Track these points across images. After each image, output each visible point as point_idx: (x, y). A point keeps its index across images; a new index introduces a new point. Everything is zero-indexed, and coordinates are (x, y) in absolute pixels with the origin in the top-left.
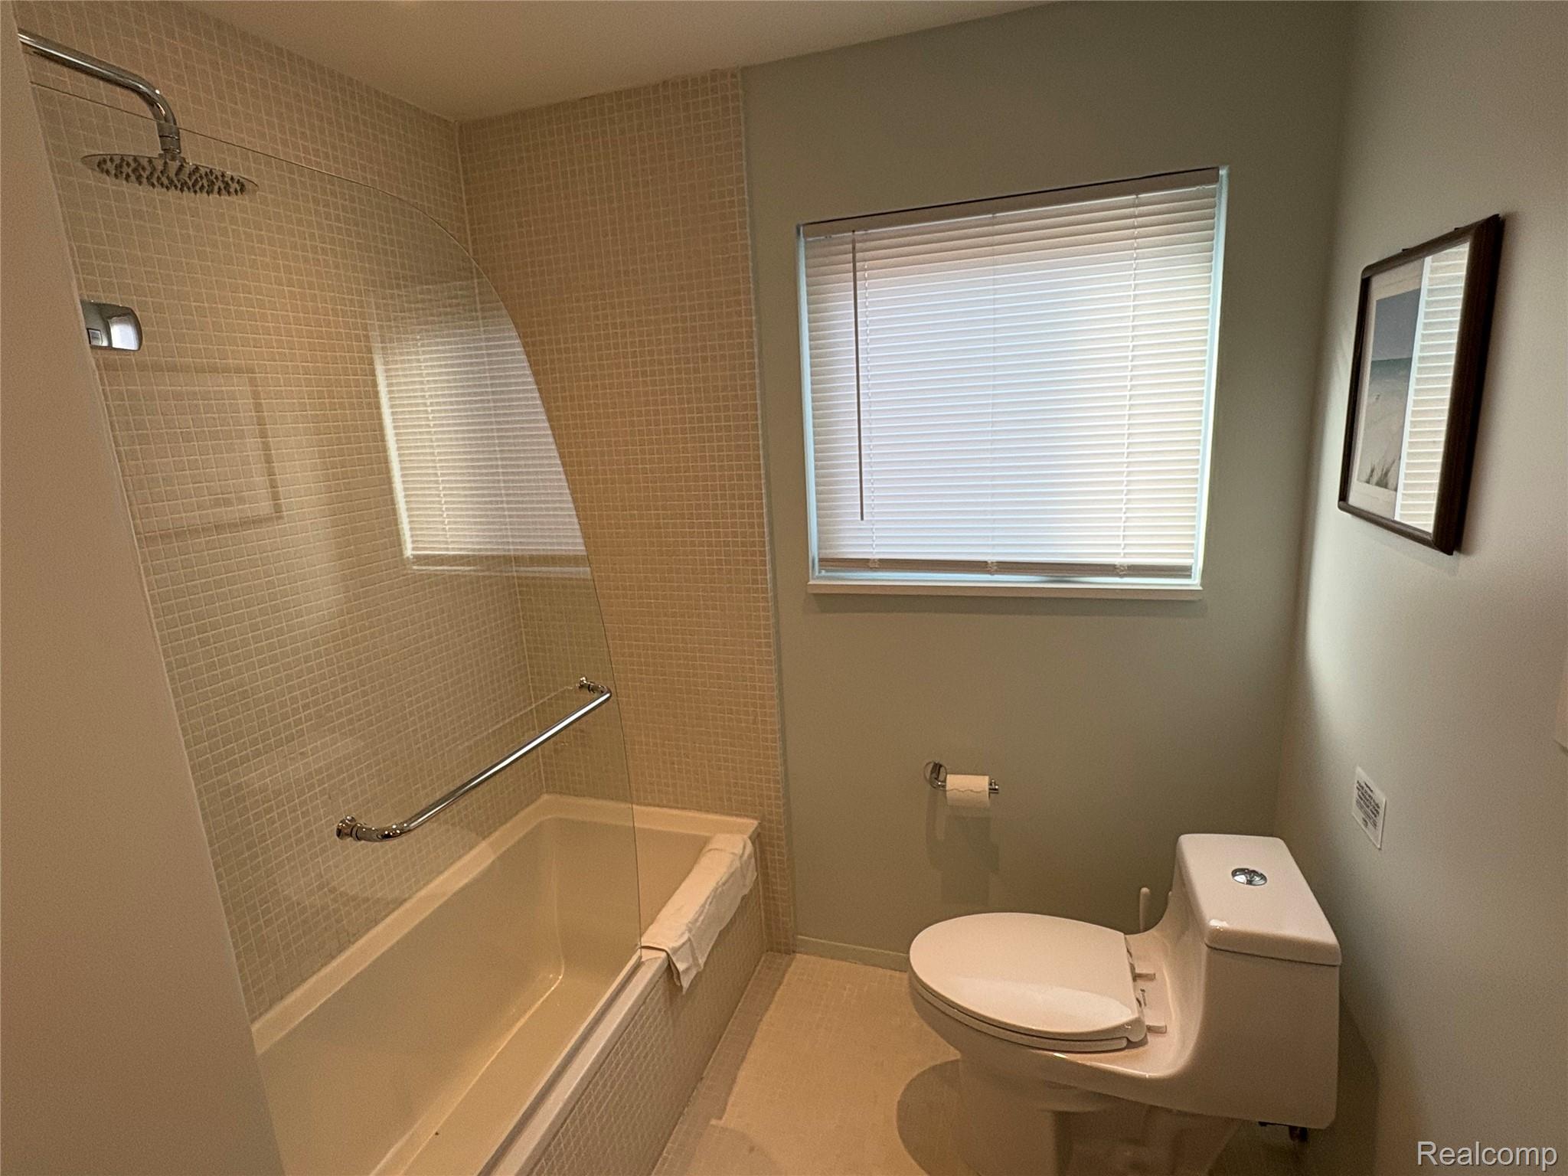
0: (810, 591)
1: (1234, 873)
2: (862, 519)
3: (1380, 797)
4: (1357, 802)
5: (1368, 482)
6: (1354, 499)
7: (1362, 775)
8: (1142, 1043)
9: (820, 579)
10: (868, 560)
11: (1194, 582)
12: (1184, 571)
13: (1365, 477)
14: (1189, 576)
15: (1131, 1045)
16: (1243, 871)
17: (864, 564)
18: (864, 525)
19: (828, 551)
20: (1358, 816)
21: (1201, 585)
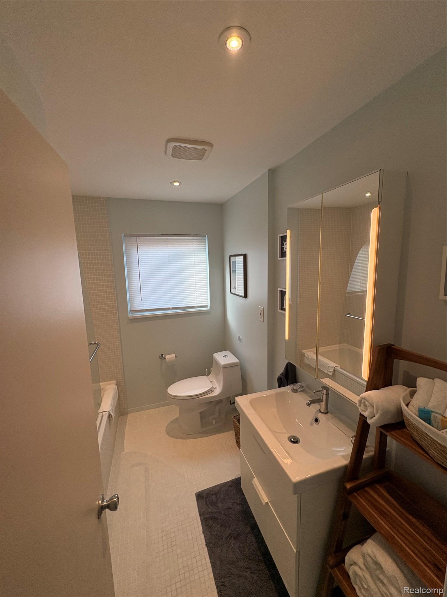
0: (129, 318)
1: (223, 356)
2: (141, 300)
3: (241, 337)
4: (239, 340)
5: (234, 289)
6: (232, 292)
7: (238, 335)
8: (214, 391)
9: (130, 315)
10: (143, 310)
11: (208, 308)
12: (206, 306)
13: (233, 288)
14: (208, 307)
15: (212, 391)
16: (224, 356)
17: (142, 311)
18: (142, 302)
19: (133, 308)
20: (239, 342)
21: (210, 308)
